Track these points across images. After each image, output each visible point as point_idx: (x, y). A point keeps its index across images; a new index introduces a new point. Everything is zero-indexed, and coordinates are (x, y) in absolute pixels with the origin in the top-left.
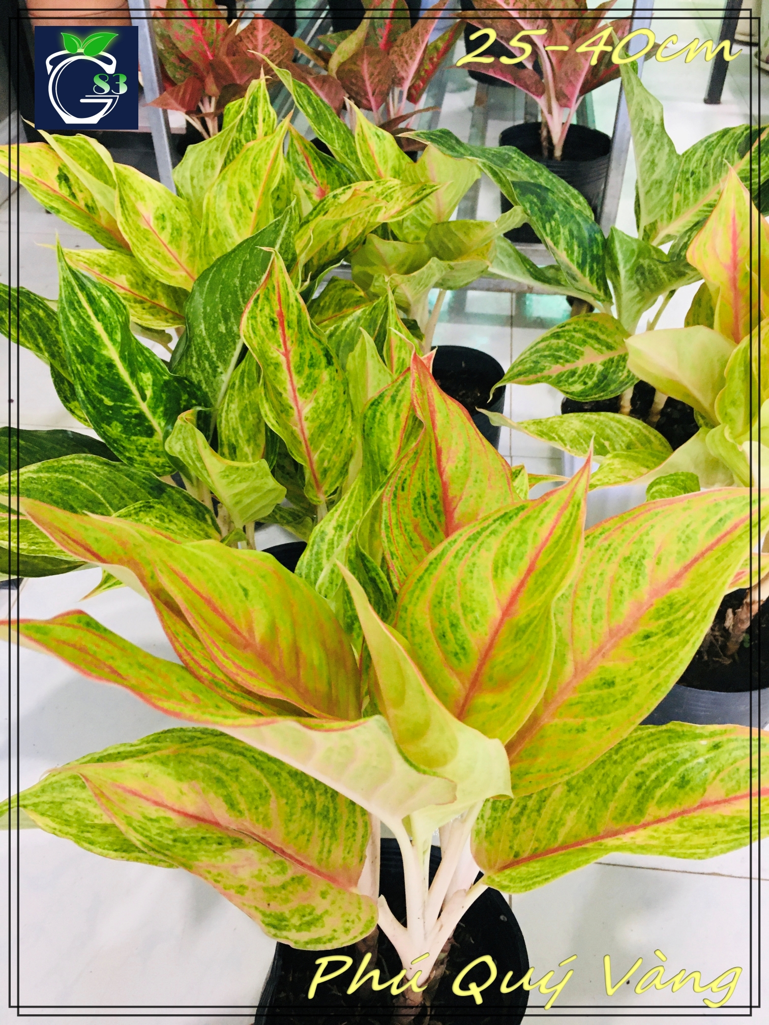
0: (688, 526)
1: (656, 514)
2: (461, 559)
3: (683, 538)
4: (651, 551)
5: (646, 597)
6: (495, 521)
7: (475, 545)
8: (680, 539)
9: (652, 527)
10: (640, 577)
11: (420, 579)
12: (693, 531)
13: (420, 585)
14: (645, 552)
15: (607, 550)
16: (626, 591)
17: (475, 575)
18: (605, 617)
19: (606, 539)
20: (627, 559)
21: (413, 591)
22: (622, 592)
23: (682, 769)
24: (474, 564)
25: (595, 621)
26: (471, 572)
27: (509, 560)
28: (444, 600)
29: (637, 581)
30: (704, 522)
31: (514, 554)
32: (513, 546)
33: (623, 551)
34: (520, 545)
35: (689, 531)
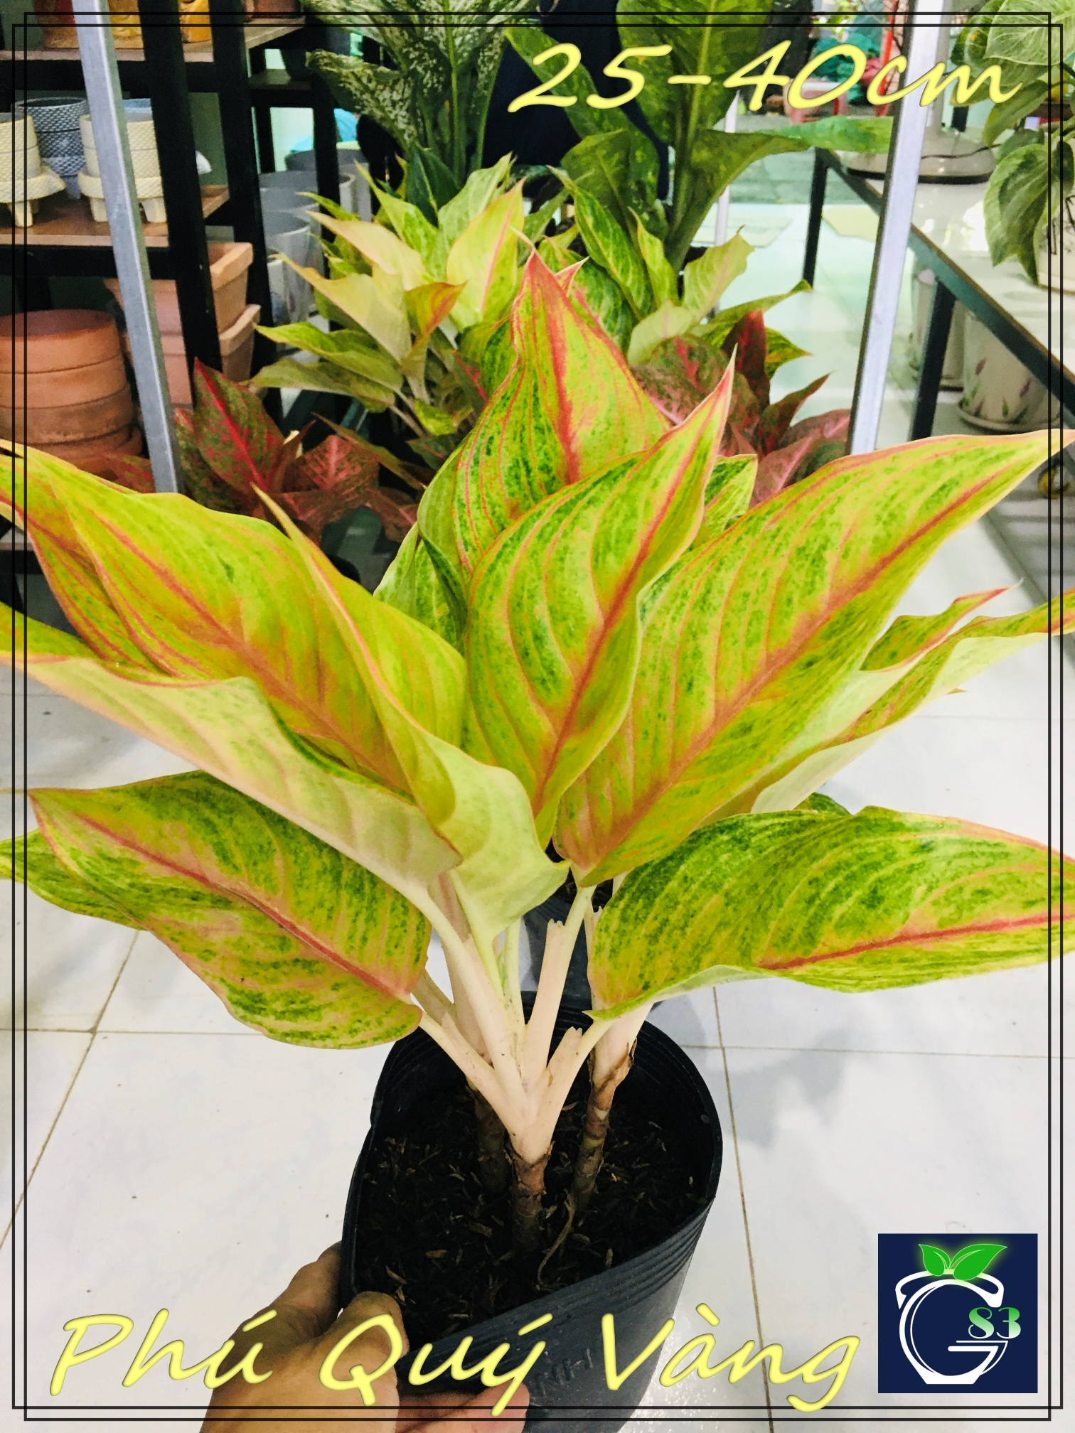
0: (893, 498)
1: (846, 480)
2: (546, 541)
3: (885, 517)
4: (837, 537)
5: (822, 607)
6: (595, 484)
7: (567, 520)
8: (879, 518)
9: (839, 499)
10: (817, 578)
11: (492, 569)
12: (899, 505)
13: (493, 578)
14: (827, 540)
15: (774, 537)
16: (795, 599)
17: (567, 564)
18: (763, 637)
19: (774, 521)
20: (801, 550)
21: (484, 587)
22: (789, 601)
23: (873, 877)
24: (566, 548)
25: (750, 643)
26: (562, 559)
27: (613, 542)
28: (525, 601)
29: (813, 583)
30: (917, 491)
31: (619, 533)
32: (618, 522)
33: (796, 539)
34: (627, 519)
35: (893, 505)
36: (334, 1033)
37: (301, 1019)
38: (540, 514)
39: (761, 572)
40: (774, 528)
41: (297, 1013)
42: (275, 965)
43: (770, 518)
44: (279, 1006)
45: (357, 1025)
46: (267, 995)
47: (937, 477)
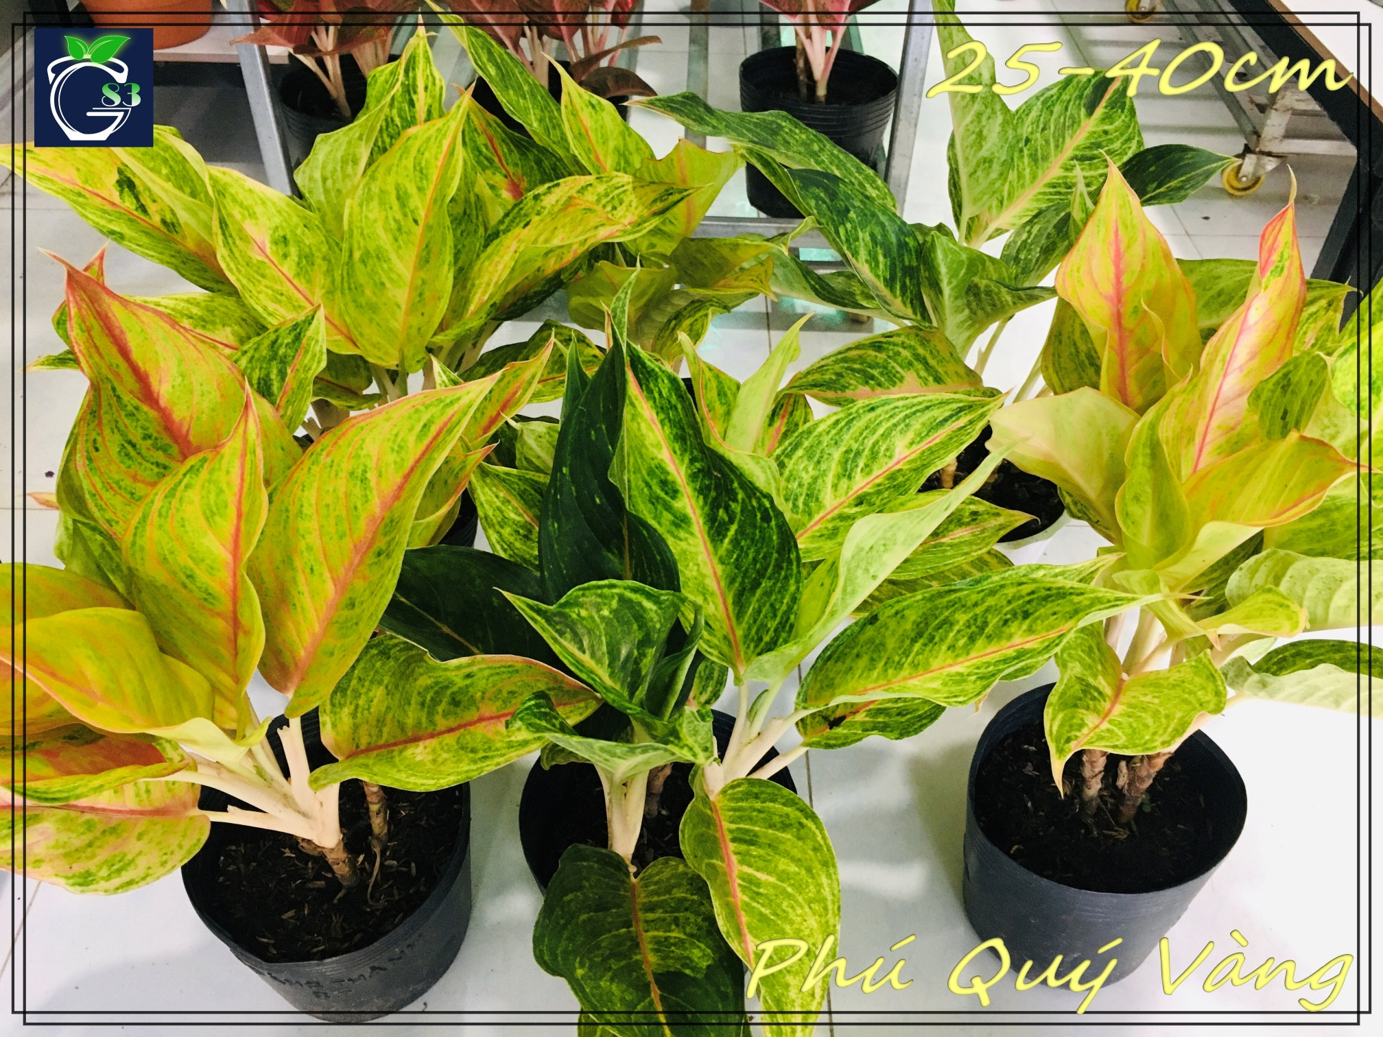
0: (396, 435)
1: (362, 428)
2: (166, 517)
3: (396, 448)
4: (371, 464)
5: (377, 511)
6: (185, 475)
7: (175, 501)
8: (393, 450)
9: (363, 440)
10: (368, 492)
11: (134, 543)
12: (402, 440)
13: (137, 548)
14: (365, 466)
15: (331, 466)
16: (359, 506)
17: (188, 528)
18: (348, 533)
20: (352, 473)
21: (134, 554)
22: (356, 508)
24: (183, 519)
25: (341, 537)
26: (183, 526)
27: (215, 510)
28: (168, 556)
29: (366, 496)
30: (411, 430)
31: (216, 504)
32: (212, 497)
33: (346, 466)
34: (218, 495)
35: (399, 440)
36: (150, 872)
37: (124, 873)
38: (152, 502)
39: (331, 490)
40: (329, 460)
41: (119, 871)
42: (90, 845)
43: (324, 453)
44: (104, 872)
45: (165, 858)
46: (93, 869)
47: (419, 420)
